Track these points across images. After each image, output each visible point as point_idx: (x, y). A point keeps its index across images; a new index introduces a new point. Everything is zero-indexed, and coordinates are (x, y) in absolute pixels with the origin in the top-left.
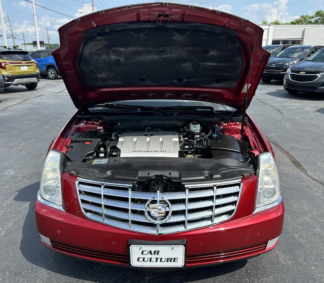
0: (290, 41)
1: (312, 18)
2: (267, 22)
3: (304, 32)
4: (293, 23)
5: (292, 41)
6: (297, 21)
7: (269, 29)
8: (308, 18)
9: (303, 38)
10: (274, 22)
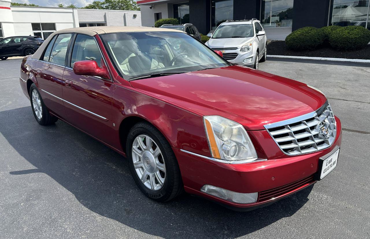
0: (95, 24)
1: (104, 4)
2: (62, 6)
3: (105, 16)
4: (87, 8)
5: (97, 24)
6: (92, 7)
7: (73, 13)
8: (100, 4)
9: (106, 22)
10: (69, 6)
